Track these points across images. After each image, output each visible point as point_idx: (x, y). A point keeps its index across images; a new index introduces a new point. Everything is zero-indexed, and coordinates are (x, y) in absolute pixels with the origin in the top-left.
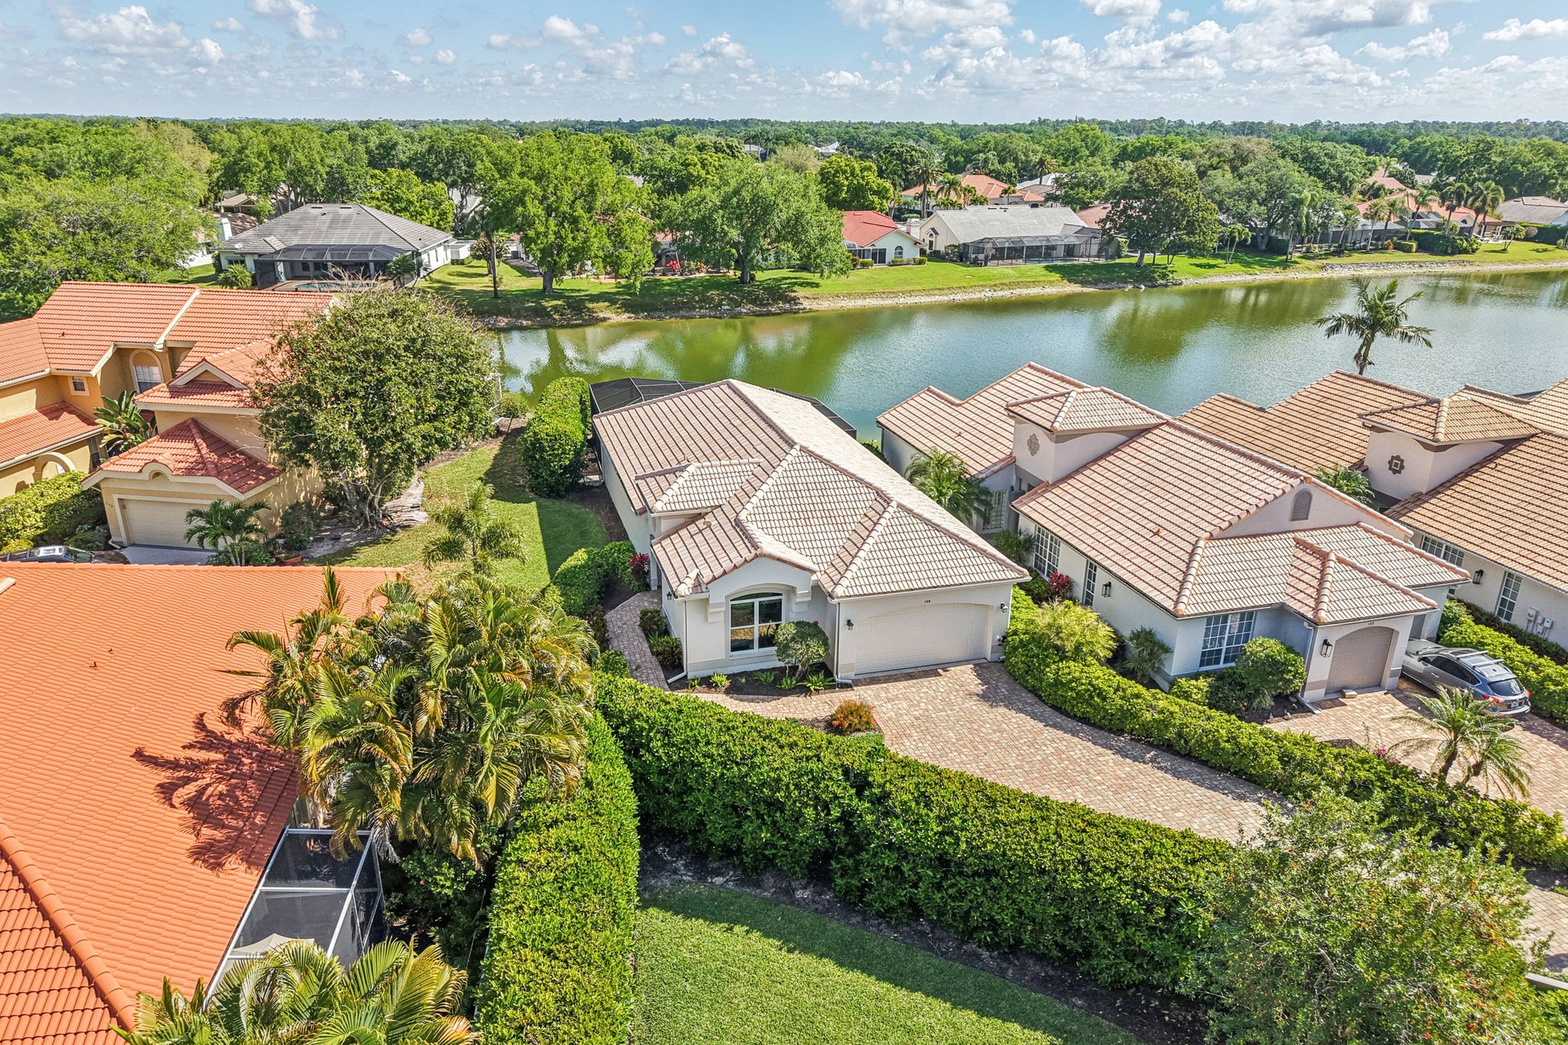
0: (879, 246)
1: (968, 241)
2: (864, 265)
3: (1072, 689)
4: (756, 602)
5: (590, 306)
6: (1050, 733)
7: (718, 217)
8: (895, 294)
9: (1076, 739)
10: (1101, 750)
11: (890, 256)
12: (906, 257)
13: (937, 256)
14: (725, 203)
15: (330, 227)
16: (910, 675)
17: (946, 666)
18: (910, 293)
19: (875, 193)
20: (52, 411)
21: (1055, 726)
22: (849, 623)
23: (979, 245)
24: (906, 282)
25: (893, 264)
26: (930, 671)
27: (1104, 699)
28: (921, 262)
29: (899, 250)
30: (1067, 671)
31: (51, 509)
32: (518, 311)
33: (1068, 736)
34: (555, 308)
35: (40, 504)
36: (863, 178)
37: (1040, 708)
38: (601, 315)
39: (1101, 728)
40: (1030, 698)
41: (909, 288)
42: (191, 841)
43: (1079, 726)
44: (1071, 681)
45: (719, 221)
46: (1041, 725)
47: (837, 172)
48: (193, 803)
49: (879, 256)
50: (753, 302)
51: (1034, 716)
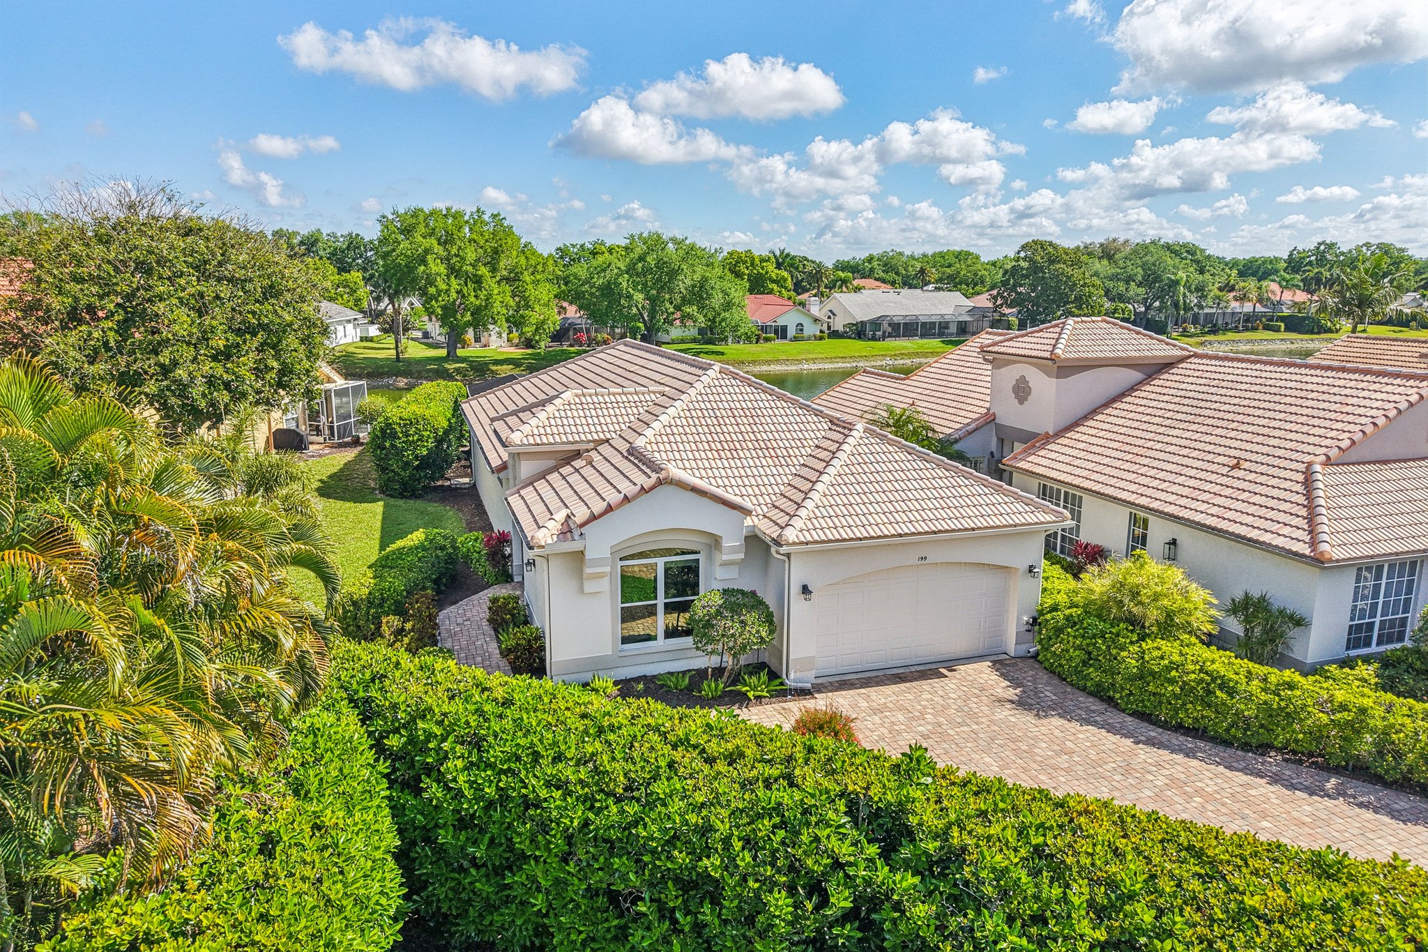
0: (781, 322)
1: (865, 319)
2: (767, 340)
3: (1172, 681)
4: (660, 562)
5: (494, 368)
6: (1145, 754)
7: (624, 281)
8: (799, 361)
9: (1195, 763)
10: (1244, 778)
11: (791, 332)
12: (807, 332)
13: (835, 335)
14: (630, 270)
16: (899, 678)
17: (951, 663)
18: (814, 360)
19: (773, 281)
21: (1150, 742)
22: (805, 590)
23: (876, 323)
24: (809, 352)
25: (795, 339)
26: (928, 671)
27: (1232, 692)
28: (821, 338)
29: (800, 327)
30: (1156, 653)
32: (419, 372)
33: (1179, 758)
34: (458, 370)
36: (762, 268)
37: (1116, 718)
39: (1227, 743)
40: (1095, 705)
41: (812, 357)
43: (1190, 743)
44: (1168, 669)
45: (625, 284)
46: (1128, 742)
47: (737, 262)
49: (781, 332)
51: (1111, 729)
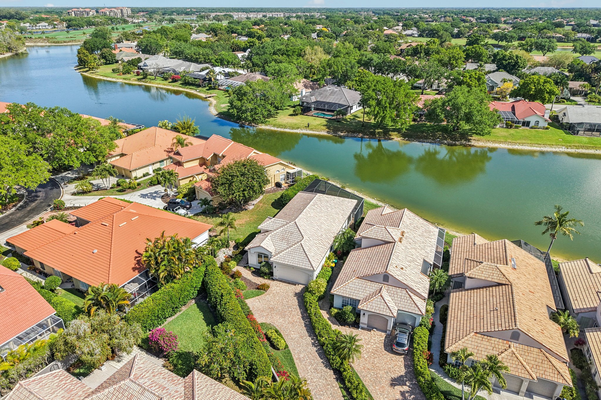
0: (527, 120)
1: (575, 122)
2: (516, 127)
4: (263, 255)
5: (390, 133)
11: (532, 124)
12: (540, 125)
15: (330, 95)
16: (289, 283)
17: (299, 284)
18: (523, 144)
19: (547, 93)
20: (201, 165)
22: (275, 267)
24: (526, 138)
25: (532, 128)
26: (294, 284)
28: (547, 128)
29: (537, 122)
31: (189, 189)
34: (378, 132)
35: (187, 187)
36: (543, 86)
38: (392, 137)
41: (524, 142)
42: (134, 266)
48: (137, 261)
49: (526, 124)
50: (451, 139)
